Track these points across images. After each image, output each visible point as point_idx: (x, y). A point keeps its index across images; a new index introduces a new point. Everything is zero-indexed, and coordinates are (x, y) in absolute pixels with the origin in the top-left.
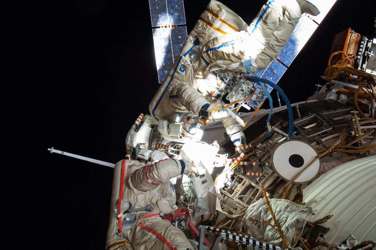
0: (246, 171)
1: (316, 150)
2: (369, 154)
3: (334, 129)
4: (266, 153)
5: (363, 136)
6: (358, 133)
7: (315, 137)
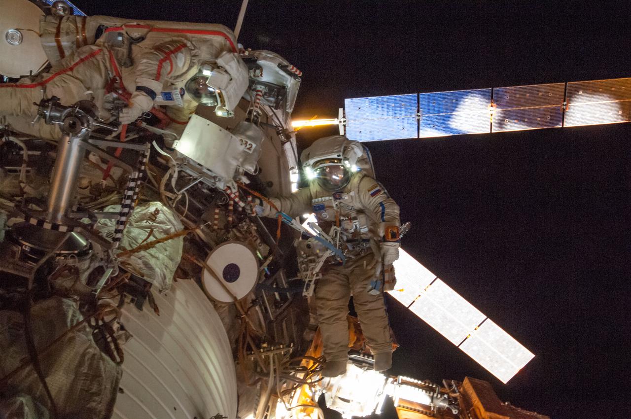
0: (220, 208)
1: (245, 299)
2: (238, 364)
3: (271, 322)
4: (243, 235)
5: (261, 357)
6: (263, 352)
7: (262, 297)
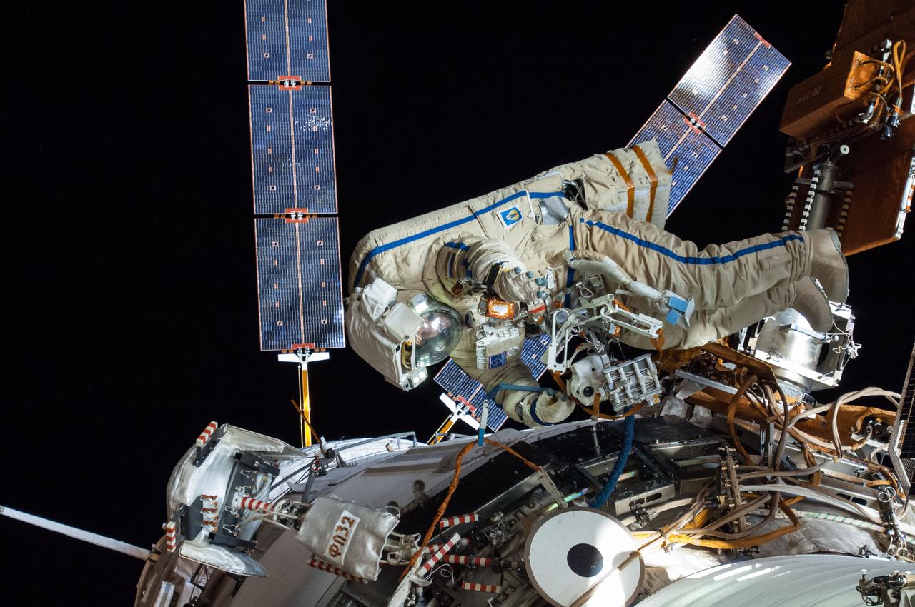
0: (461, 581)
2: (757, 552)
4: (513, 537)
5: (744, 507)
6: (734, 502)
7: (631, 503)
